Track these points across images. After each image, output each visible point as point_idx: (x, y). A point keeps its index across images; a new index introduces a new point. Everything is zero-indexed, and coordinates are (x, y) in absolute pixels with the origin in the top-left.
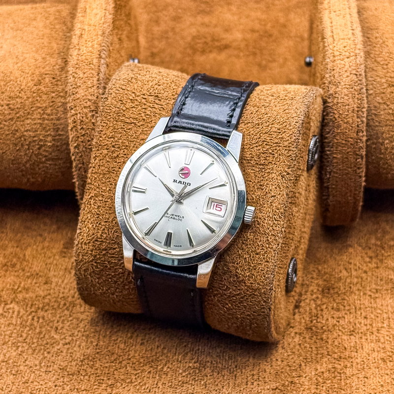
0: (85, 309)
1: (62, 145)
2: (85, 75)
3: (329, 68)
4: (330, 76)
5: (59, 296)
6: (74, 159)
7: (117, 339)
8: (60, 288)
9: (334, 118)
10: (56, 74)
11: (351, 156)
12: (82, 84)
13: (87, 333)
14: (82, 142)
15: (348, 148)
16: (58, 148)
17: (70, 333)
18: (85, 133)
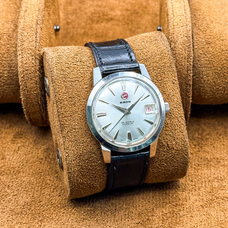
1: (13, 76)
2: (28, 34)
3: (171, 32)
4: (171, 37)
5: (10, 166)
6: (21, 84)
7: (45, 193)
8: (11, 162)
10: (10, 34)
11: (183, 85)
12: (26, 39)
13: (27, 189)
14: (26, 74)
15: (182, 80)
16: (11, 78)
17: (17, 189)
18: (28, 69)
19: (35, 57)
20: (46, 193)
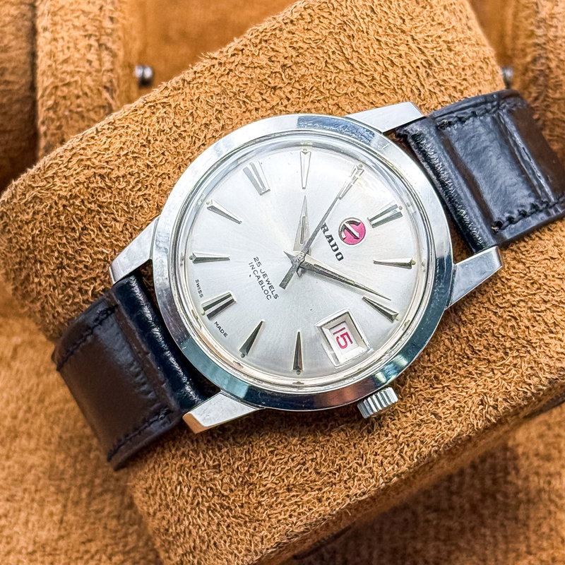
0: (37, 444)
6: (45, 133)
7: (103, 510)
9: (549, 68)
13: (43, 494)
14: (64, 98)
18: (72, 80)
19: (98, 41)
20: (107, 510)
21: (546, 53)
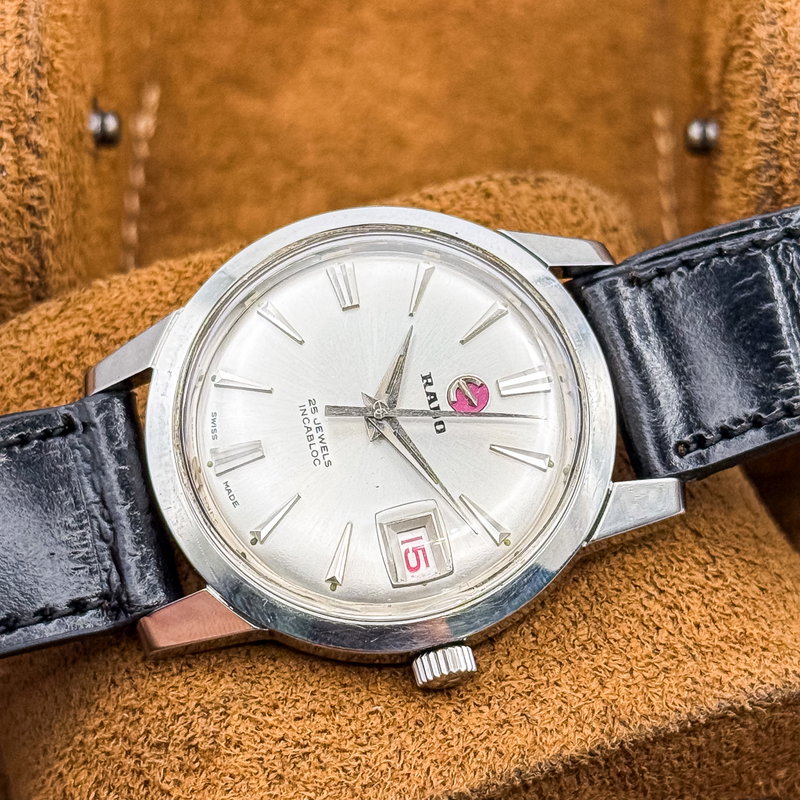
21: (778, 159)
